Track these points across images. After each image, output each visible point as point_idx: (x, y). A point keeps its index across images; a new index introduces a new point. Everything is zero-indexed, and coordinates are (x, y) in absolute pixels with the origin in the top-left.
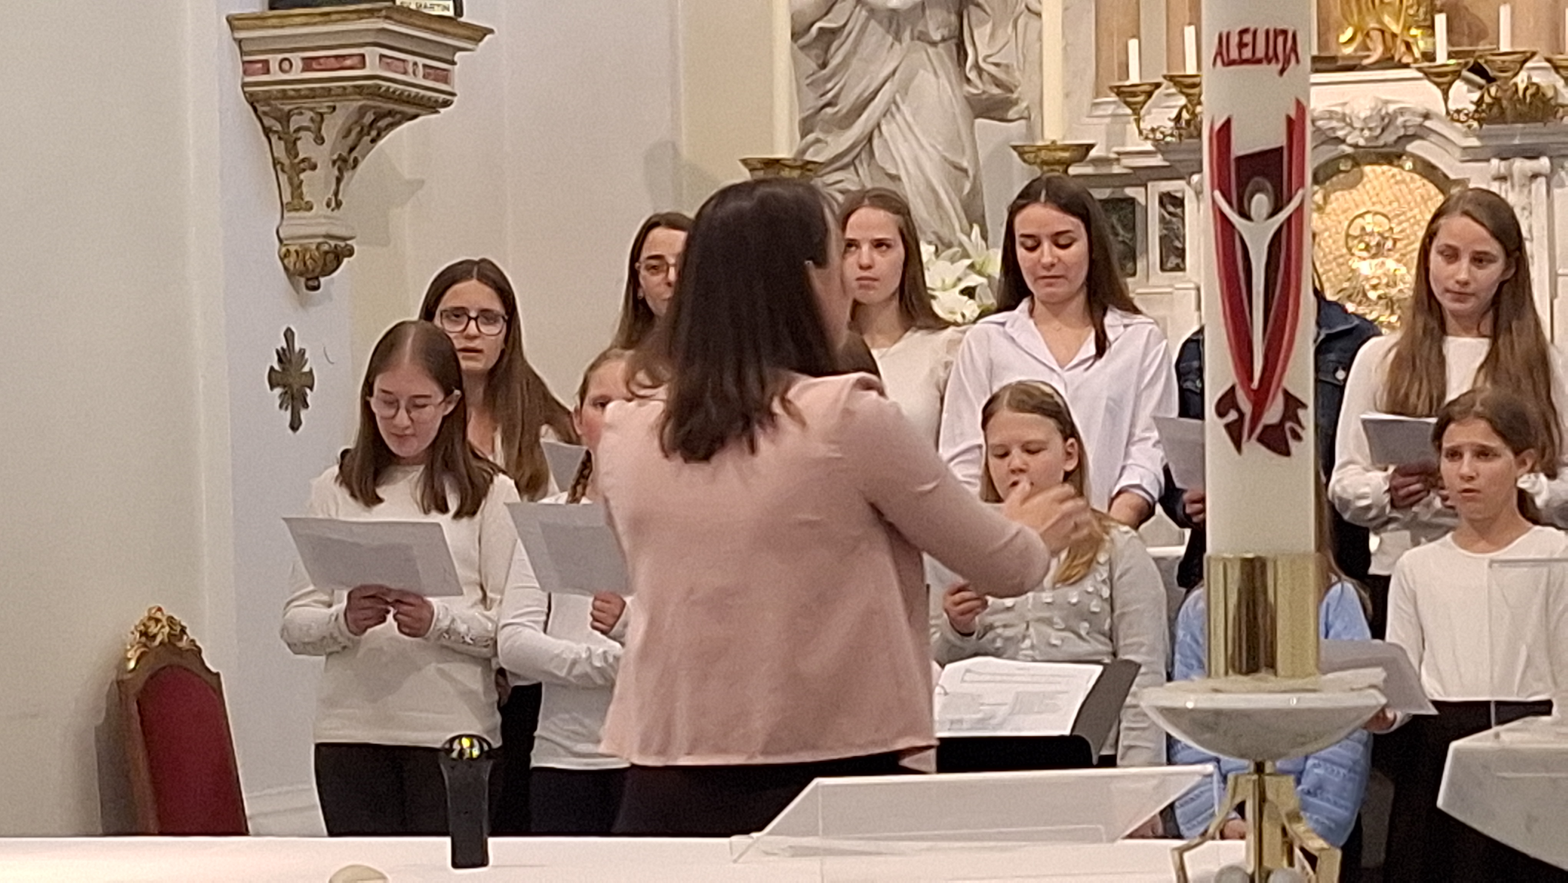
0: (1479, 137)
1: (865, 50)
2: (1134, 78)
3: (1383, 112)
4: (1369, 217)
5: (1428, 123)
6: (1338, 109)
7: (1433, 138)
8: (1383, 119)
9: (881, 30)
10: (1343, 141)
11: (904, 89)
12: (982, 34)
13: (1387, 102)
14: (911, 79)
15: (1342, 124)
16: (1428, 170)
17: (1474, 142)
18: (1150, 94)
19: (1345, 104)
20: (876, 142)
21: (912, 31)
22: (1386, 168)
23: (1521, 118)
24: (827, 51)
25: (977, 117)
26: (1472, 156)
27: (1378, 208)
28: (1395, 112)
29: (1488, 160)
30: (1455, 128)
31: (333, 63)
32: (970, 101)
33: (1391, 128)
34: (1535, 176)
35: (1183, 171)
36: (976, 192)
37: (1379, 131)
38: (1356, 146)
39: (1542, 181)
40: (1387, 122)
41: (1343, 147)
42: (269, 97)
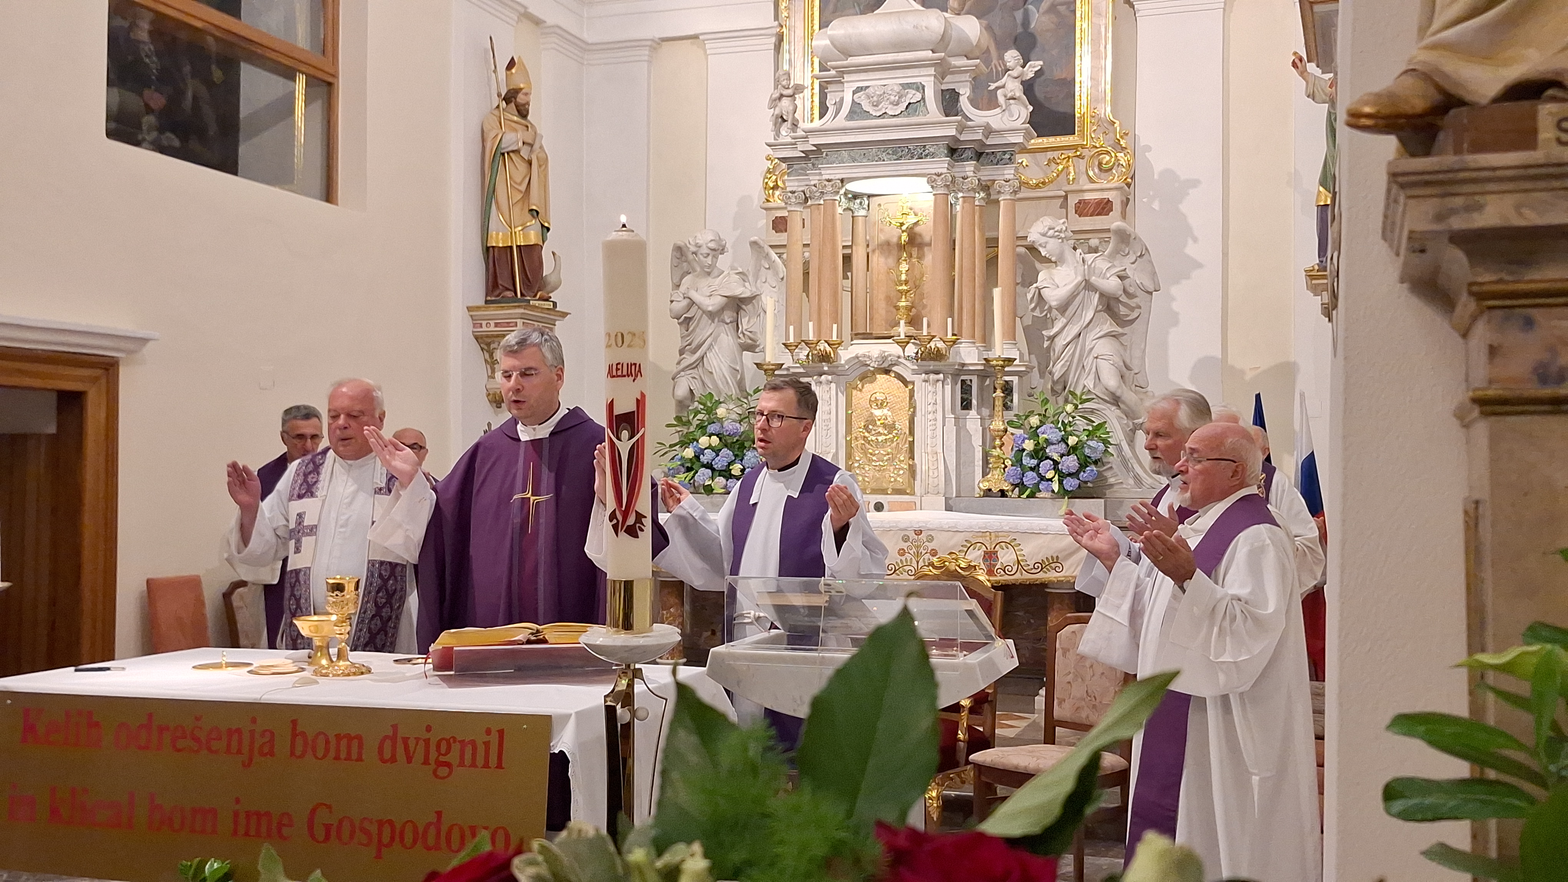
0: (917, 366)
1: (701, 325)
2: (792, 340)
3: (883, 355)
4: (878, 394)
5: (900, 360)
6: (867, 354)
7: (902, 365)
8: (883, 357)
9: (706, 318)
10: (869, 365)
11: (715, 340)
12: (745, 321)
13: (884, 352)
14: (719, 335)
15: (868, 359)
16: (899, 377)
17: (916, 367)
18: (797, 346)
19: (869, 352)
20: (705, 359)
21: (719, 318)
22: (884, 376)
23: (932, 359)
24: (688, 324)
25: (745, 350)
26: (915, 372)
27: (882, 391)
28: (887, 355)
29: (920, 374)
30: (909, 362)
31: (506, 325)
32: (741, 345)
33: (886, 361)
34: (938, 381)
35: (811, 375)
36: (742, 379)
37: (881, 362)
38: (873, 367)
39: (941, 382)
40: (884, 359)
41: (869, 368)
42: (482, 337)
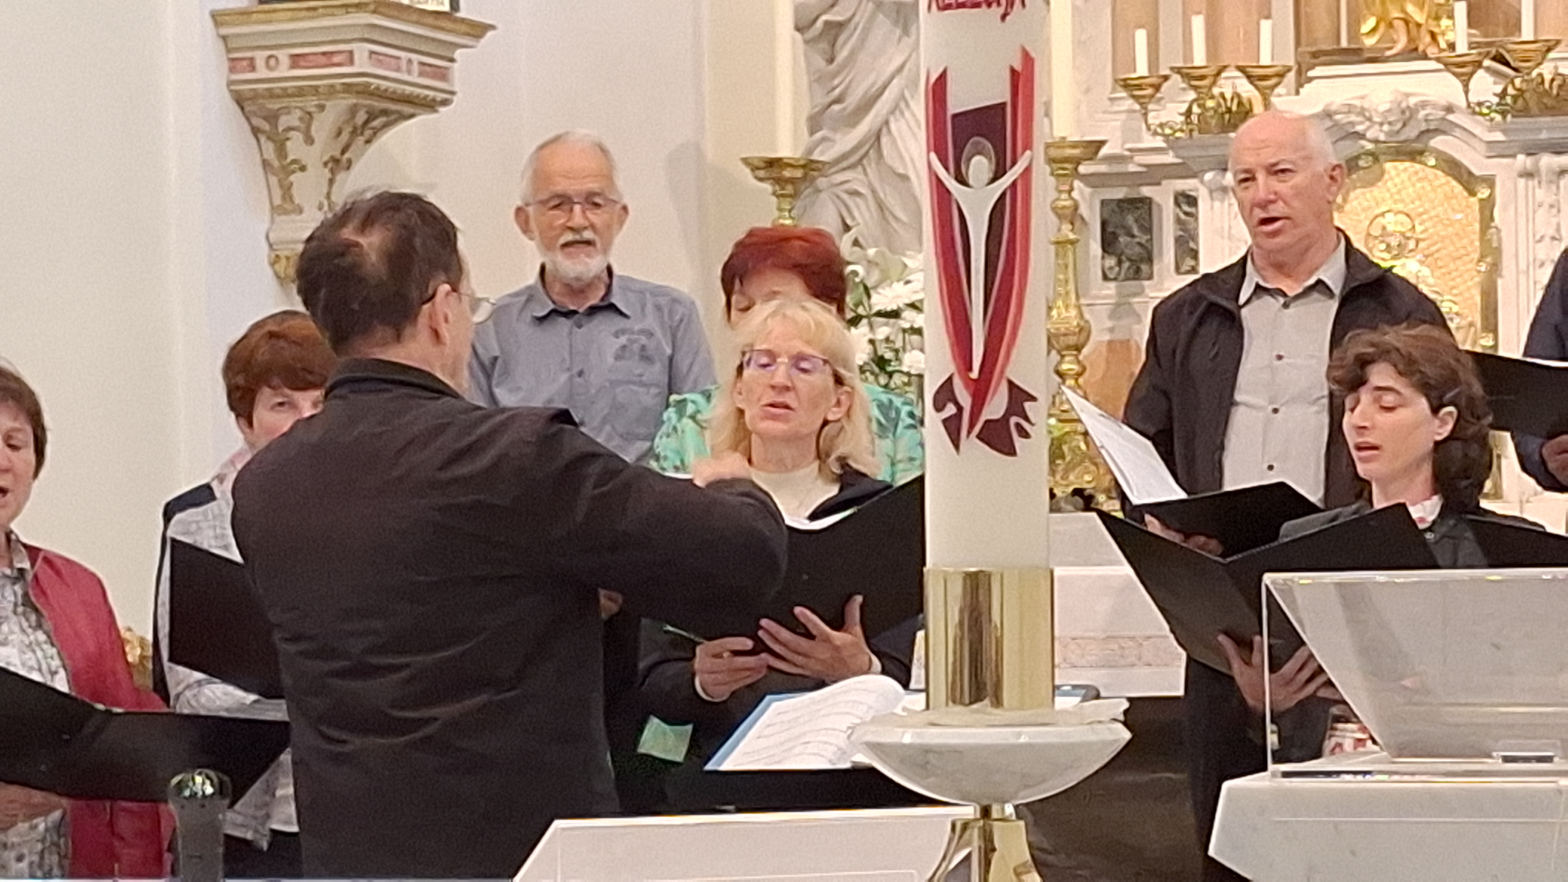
0: (1504, 131)
1: (871, 45)
2: (1142, 70)
3: (1404, 105)
4: (1390, 216)
5: (1451, 117)
6: (1357, 103)
7: (1458, 132)
8: (1403, 112)
9: (887, 23)
10: (1362, 136)
13: (1408, 95)
15: (1360, 119)
16: (1450, 166)
17: (1499, 136)
18: (1158, 87)
19: (1363, 98)
20: (885, 138)
22: (1407, 164)
23: (1547, 111)
24: (834, 43)
26: (1496, 151)
27: (1400, 206)
28: (1416, 105)
29: (1514, 156)
30: (1478, 122)
31: (321, 60)
33: (1412, 123)
34: (1562, 172)
35: (1196, 168)
37: (1399, 126)
38: (1376, 141)
40: (1407, 115)
41: (1363, 142)
42: (255, 96)
